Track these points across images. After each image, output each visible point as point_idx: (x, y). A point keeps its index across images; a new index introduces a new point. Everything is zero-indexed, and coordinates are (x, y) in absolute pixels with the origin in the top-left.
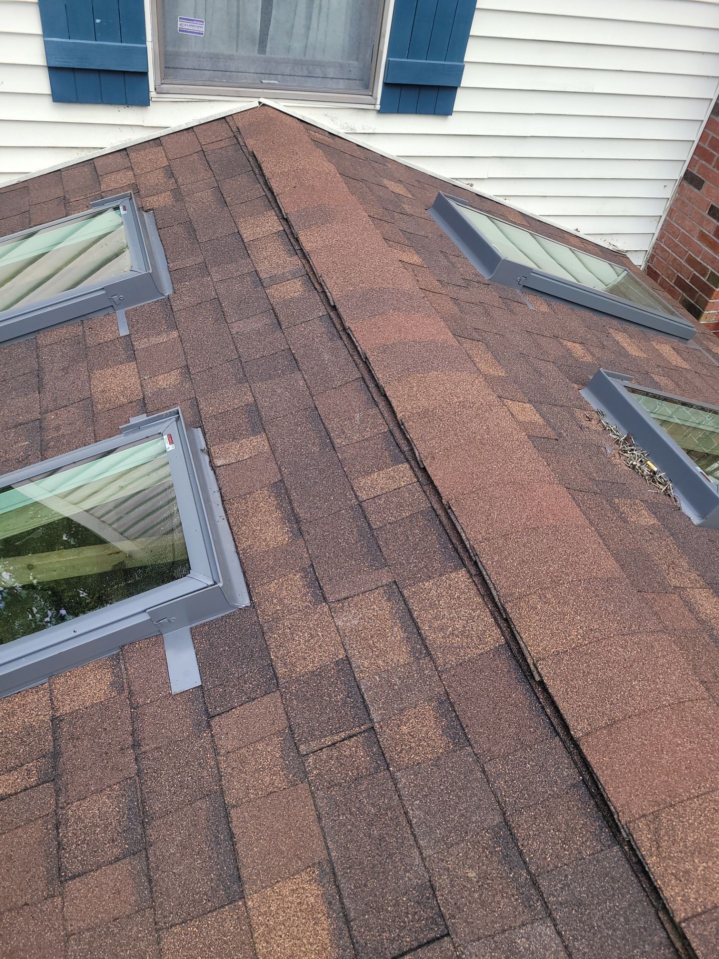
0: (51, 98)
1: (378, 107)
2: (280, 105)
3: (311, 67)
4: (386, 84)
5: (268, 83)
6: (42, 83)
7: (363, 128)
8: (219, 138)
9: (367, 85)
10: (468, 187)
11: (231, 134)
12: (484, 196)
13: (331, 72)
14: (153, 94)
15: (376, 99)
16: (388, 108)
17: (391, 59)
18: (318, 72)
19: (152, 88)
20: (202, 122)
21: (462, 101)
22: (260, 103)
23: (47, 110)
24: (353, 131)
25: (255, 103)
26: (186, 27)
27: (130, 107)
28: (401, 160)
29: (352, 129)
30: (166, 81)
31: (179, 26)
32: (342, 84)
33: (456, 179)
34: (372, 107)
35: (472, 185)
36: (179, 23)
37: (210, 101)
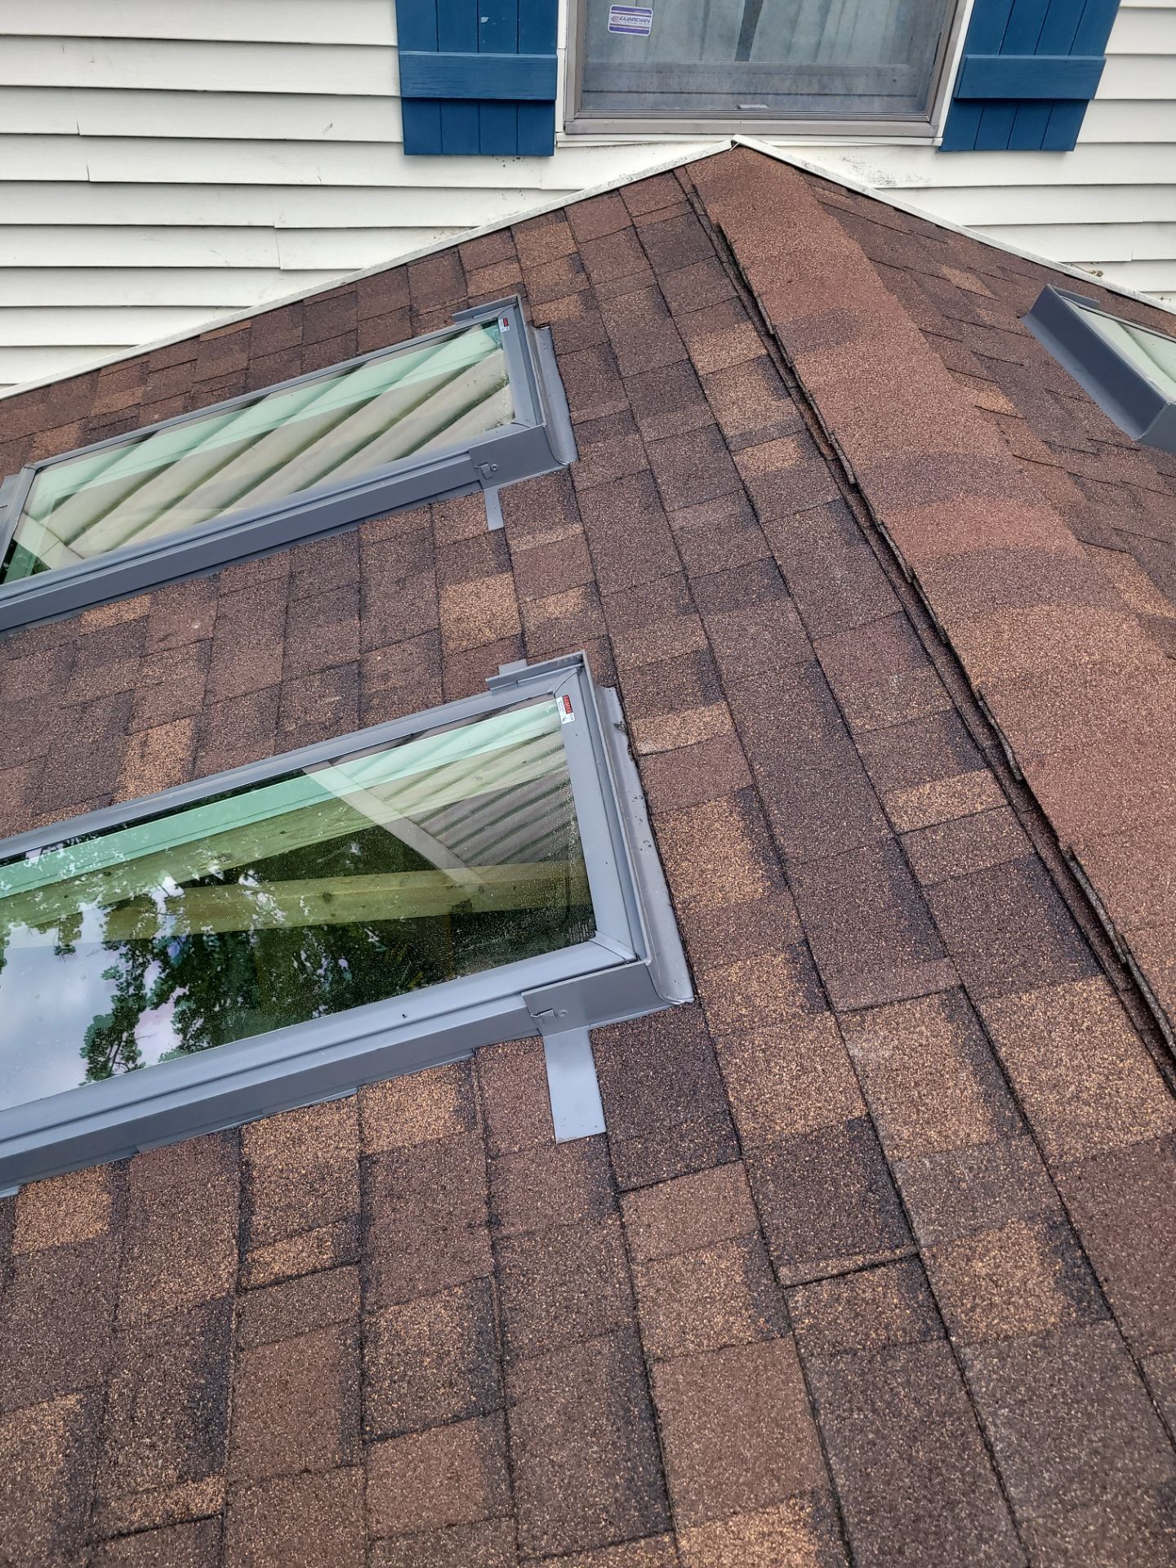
0: (401, 149)
1: (939, 141)
2: (768, 146)
3: (826, 78)
4: (956, 101)
5: (750, 109)
6: (389, 124)
7: (909, 179)
8: (662, 205)
9: (923, 105)
10: (1093, 278)
11: (682, 197)
12: (1123, 293)
13: (860, 85)
14: (560, 136)
15: (937, 127)
16: (956, 142)
17: (970, 56)
18: (838, 86)
19: (559, 127)
20: (635, 180)
21: (1094, 125)
22: (733, 143)
23: (393, 168)
24: (891, 186)
25: (725, 144)
26: (622, 22)
27: (522, 159)
28: (972, 234)
29: (888, 182)
30: (585, 114)
31: (610, 21)
32: (877, 105)
33: (1072, 264)
34: (928, 142)
35: (1100, 274)
36: (611, 15)
37: (650, 143)
